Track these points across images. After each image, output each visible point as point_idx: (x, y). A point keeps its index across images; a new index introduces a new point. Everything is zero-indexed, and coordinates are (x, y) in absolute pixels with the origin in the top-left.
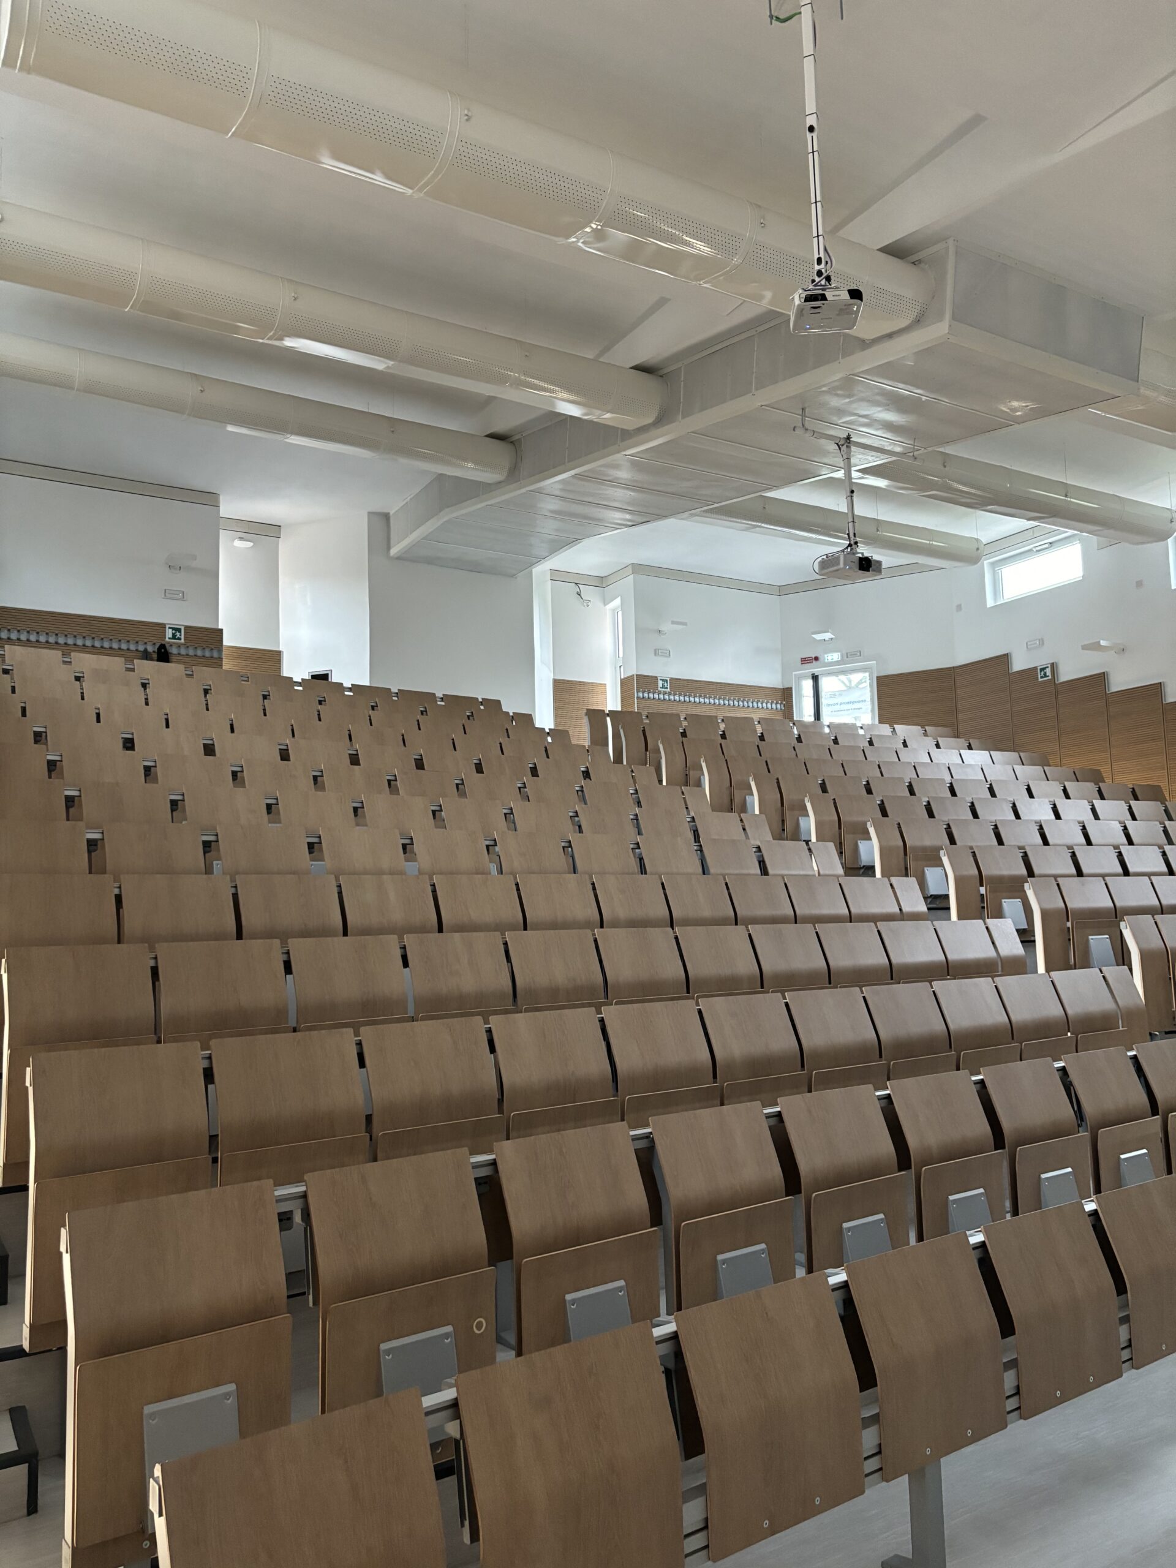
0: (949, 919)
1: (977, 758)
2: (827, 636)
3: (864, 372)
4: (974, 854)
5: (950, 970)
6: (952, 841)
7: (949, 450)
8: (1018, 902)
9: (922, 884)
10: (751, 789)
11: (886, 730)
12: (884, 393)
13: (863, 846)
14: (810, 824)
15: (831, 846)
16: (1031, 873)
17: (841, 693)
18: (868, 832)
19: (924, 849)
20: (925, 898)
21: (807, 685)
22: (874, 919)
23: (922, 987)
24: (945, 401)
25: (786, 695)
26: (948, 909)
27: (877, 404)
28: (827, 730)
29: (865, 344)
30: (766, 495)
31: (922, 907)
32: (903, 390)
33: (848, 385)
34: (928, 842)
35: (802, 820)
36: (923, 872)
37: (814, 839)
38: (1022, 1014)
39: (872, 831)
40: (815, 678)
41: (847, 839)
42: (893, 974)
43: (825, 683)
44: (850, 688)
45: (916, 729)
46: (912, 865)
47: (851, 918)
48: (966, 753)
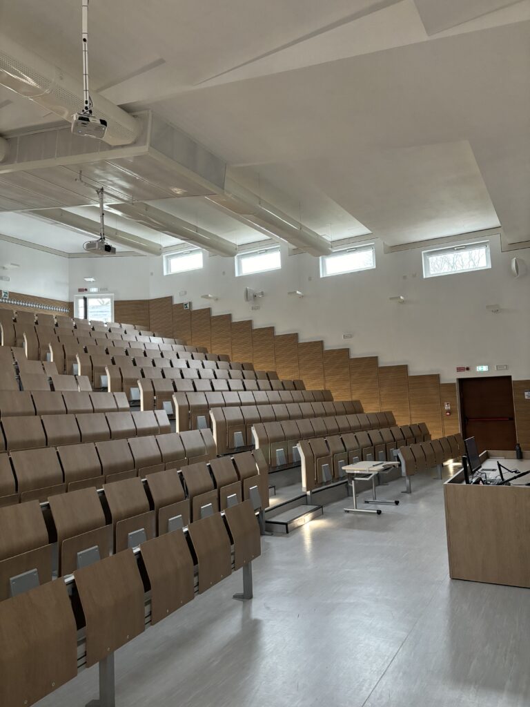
0: (140, 410)
1: (157, 340)
2: (92, 280)
3: (111, 160)
4: (152, 382)
5: (137, 433)
6: (143, 376)
7: (149, 203)
8: (169, 403)
9: (129, 395)
10: (49, 349)
11: (117, 325)
12: (119, 172)
13: (103, 378)
14: (78, 368)
15: (87, 377)
16: (176, 390)
17: (97, 307)
18: (105, 372)
19: (131, 379)
20: (129, 402)
21: (81, 302)
22: (104, 411)
23: (124, 441)
24: (147, 182)
25: (70, 306)
26: (140, 406)
27: (117, 177)
28: (90, 324)
29: (110, 147)
30: (63, 209)
31: (127, 405)
32: (129, 173)
33: (103, 165)
34: (132, 376)
35: (74, 366)
36: (130, 390)
37: (79, 374)
38: (167, 450)
39: (107, 371)
40: (85, 299)
41: (96, 374)
42: (112, 436)
43: (91, 302)
44: (103, 305)
45: (131, 326)
46: (125, 386)
47: (94, 411)
48: (152, 338)
